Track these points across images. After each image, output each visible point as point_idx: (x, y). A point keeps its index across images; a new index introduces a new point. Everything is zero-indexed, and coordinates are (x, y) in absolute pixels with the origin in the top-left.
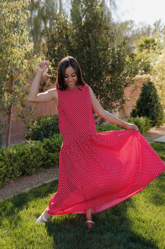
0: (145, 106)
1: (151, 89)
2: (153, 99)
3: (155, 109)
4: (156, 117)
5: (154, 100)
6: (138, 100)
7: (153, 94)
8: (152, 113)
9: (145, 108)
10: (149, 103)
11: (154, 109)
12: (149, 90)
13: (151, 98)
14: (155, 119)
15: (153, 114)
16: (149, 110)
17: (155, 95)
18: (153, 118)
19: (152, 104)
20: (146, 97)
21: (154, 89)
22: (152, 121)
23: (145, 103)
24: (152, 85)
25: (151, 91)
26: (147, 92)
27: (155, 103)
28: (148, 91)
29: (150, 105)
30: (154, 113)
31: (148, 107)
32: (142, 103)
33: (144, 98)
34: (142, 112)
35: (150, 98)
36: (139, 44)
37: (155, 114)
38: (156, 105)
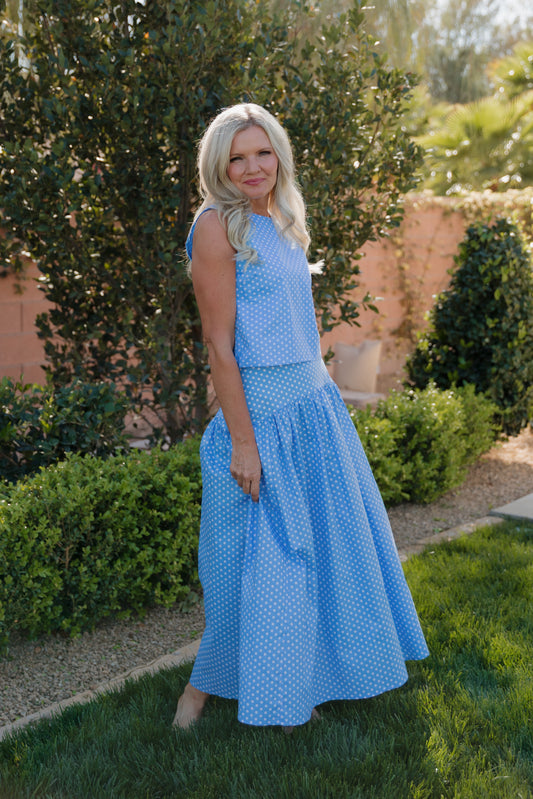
0: (469, 335)
1: (503, 253)
2: (508, 301)
3: (518, 352)
4: (521, 387)
5: (517, 306)
6: (440, 307)
7: (510, 279)
8: (502, 371)
9: (471, 344)
10: (491, 323)
11: (513, 353)
12: (494, 259)
13: (502, 298)
14: (516, 398)
15: (507, 375)
16: (490, 353)
17: (519, 282)
18: (508, 395)
19: (505, 326)
20: (474, 289)
21: (518, 251)
22: (504, 407)
23: (474, 321)
24: (512, 234)
25: (501, 264)
26: (482, 269)
27: (521, 324)
28: (490, 261)
29: (496, 329)
30: (515, 370)
31: (487, 340)
32: (458, 323)
33: (468, 295)
34: (457, 363)
35: (497, 295)
36: (512, 73)
37: (520, 377)
38: (522, 333)
